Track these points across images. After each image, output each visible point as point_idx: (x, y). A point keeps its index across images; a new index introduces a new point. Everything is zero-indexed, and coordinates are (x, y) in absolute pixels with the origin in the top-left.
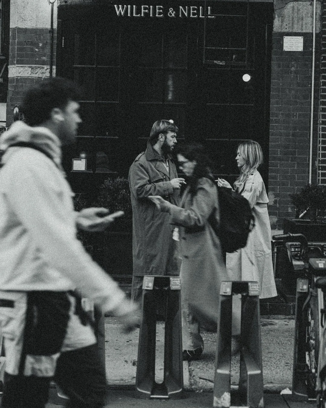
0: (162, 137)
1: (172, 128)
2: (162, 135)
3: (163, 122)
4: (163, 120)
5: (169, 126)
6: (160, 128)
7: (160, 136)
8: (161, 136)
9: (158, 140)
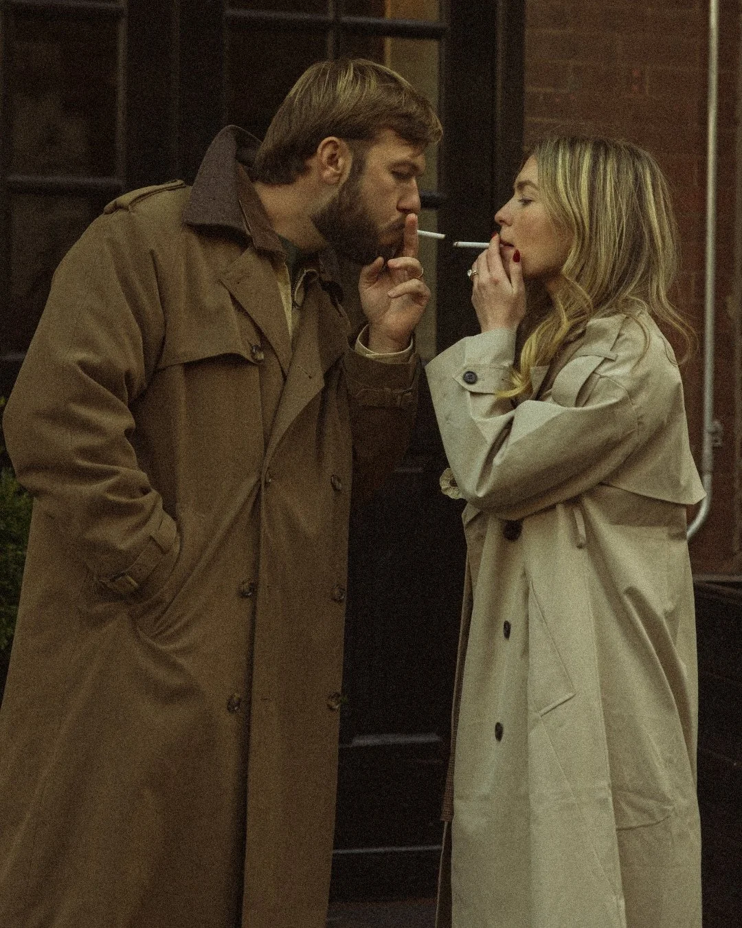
0: (333, 160)
1: (408, 116)
2: (336, 147)
3: (361, 73)
4: (362, 62)
5: (394, 100)
6: (335, 99)
7: (324, 153)
8: (328, 152)
9: (305, 171)
